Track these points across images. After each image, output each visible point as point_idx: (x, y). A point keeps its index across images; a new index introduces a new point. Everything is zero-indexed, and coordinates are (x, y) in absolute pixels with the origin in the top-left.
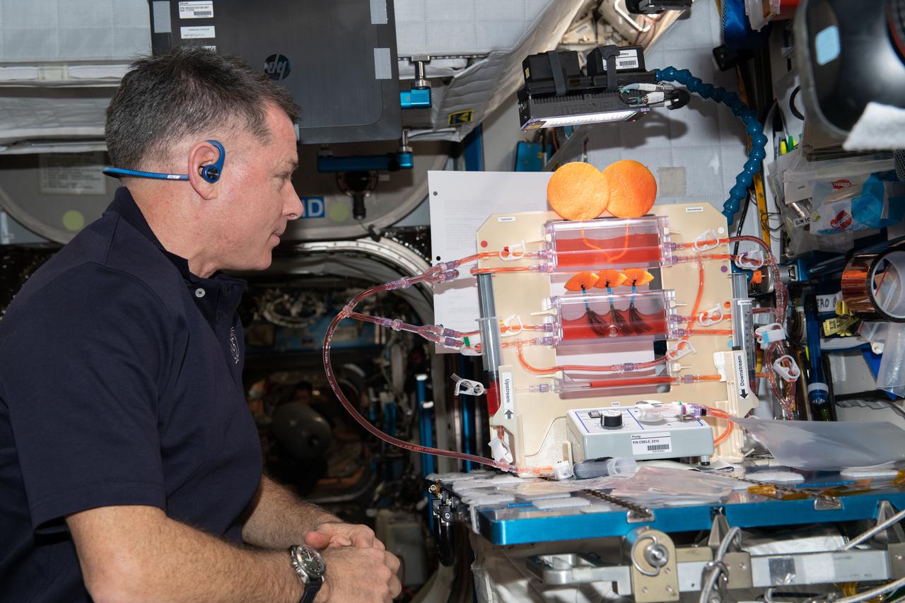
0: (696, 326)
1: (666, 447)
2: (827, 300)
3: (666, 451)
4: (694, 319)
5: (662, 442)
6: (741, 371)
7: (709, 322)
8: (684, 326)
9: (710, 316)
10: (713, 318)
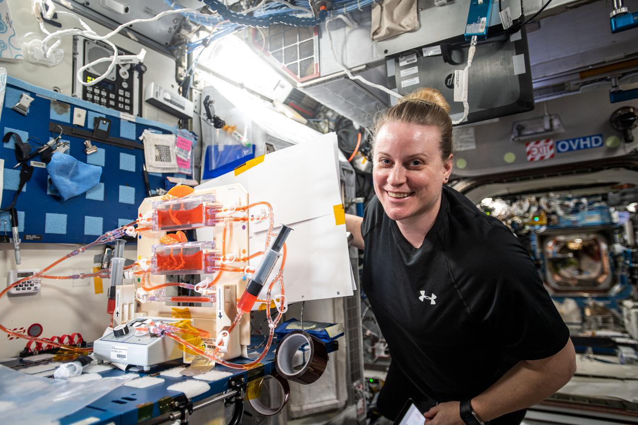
5: (123, 353)
6: (220, 299)
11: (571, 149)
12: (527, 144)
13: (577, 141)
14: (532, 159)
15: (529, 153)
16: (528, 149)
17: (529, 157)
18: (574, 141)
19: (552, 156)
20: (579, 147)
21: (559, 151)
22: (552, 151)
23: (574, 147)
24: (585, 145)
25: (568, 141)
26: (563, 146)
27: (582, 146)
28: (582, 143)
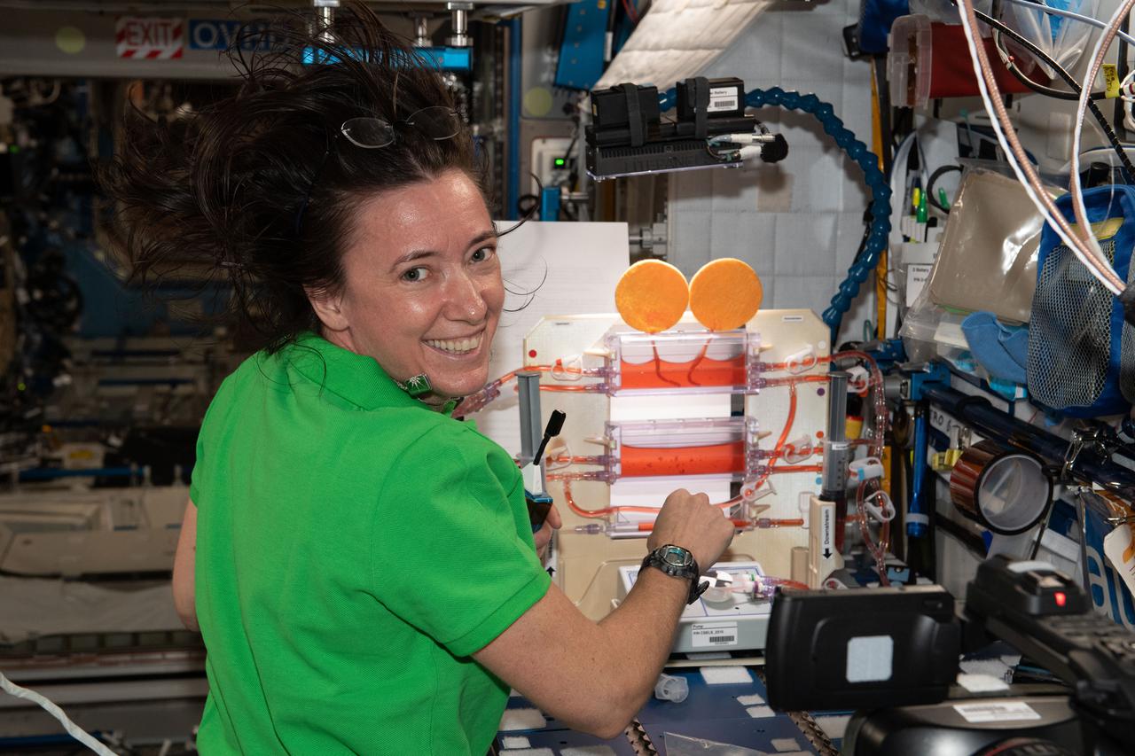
0: (780, 462)
1: (731, 638)
2: (941, 417)
3: (731, 643)
4: (777, 454)
5: (727, 633)
6: (827, 527)
7: (796, 458)
8: (764, 462)
9: (797, 451)
10: (801, 454)
13: (236, 30)
14: (129, 54)
15: (121, 37)
17: (122, 48)
18: (230, 26)
19: (177, 55)
21: (193, 45)
22: (179, 43)
25: (217, 24)
26: (206, 35)
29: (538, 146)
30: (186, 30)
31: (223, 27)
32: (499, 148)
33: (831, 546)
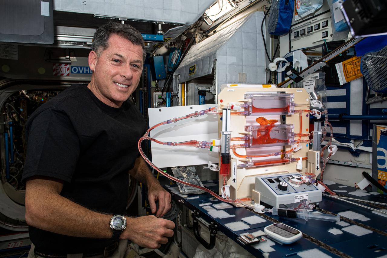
5: (305, 198)
6: (317, 159)
11: (79, 72)
12: (54, 65)
13: (83, 68)
14: (56, 74)
15: (54, 70)
16: (54, 67)
17: (54, 73)
18: (81, 68)
19: (68, 75)
20: (83, 72)
21: (72, 72)
22: (69, 72)
23: (81, 72)
24: (87, 72)
25: (78, 67)
26: (75, 70)
27: (85, 72)
28: (85, 70)
29: (154, 93)
30: (70, 68)
31: (79, 68)
32: (145, 94)
33: (318, 166)
